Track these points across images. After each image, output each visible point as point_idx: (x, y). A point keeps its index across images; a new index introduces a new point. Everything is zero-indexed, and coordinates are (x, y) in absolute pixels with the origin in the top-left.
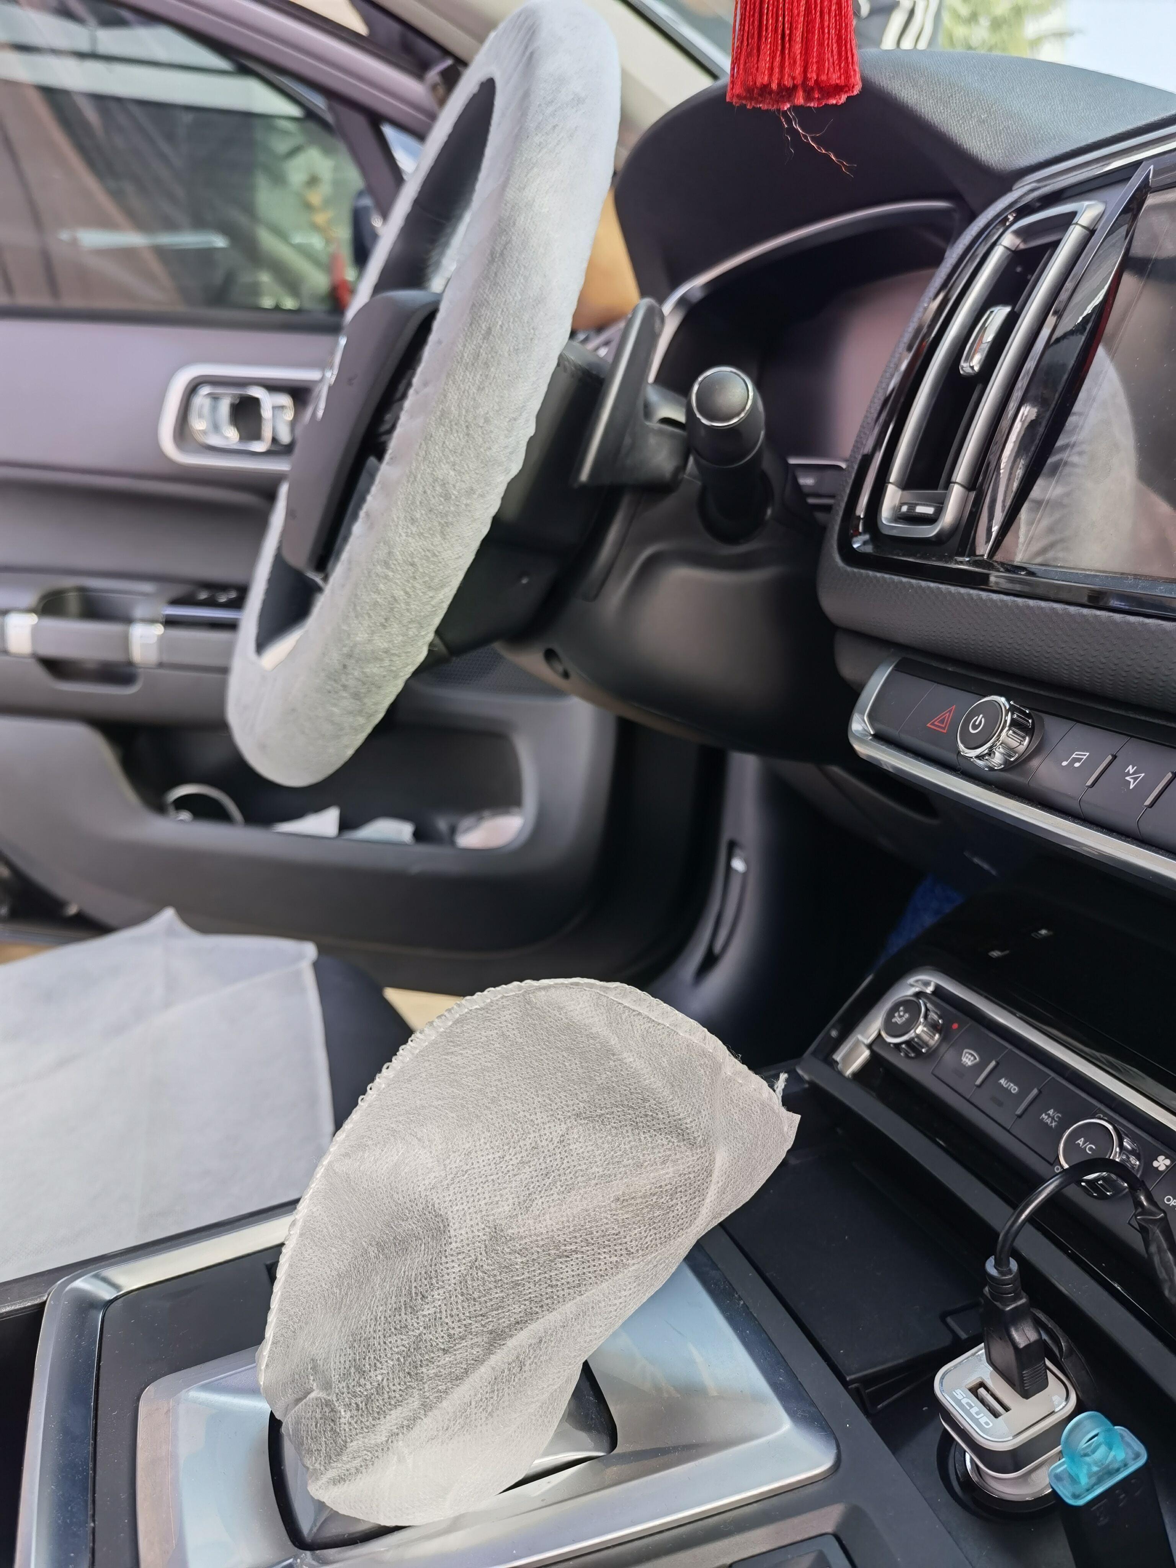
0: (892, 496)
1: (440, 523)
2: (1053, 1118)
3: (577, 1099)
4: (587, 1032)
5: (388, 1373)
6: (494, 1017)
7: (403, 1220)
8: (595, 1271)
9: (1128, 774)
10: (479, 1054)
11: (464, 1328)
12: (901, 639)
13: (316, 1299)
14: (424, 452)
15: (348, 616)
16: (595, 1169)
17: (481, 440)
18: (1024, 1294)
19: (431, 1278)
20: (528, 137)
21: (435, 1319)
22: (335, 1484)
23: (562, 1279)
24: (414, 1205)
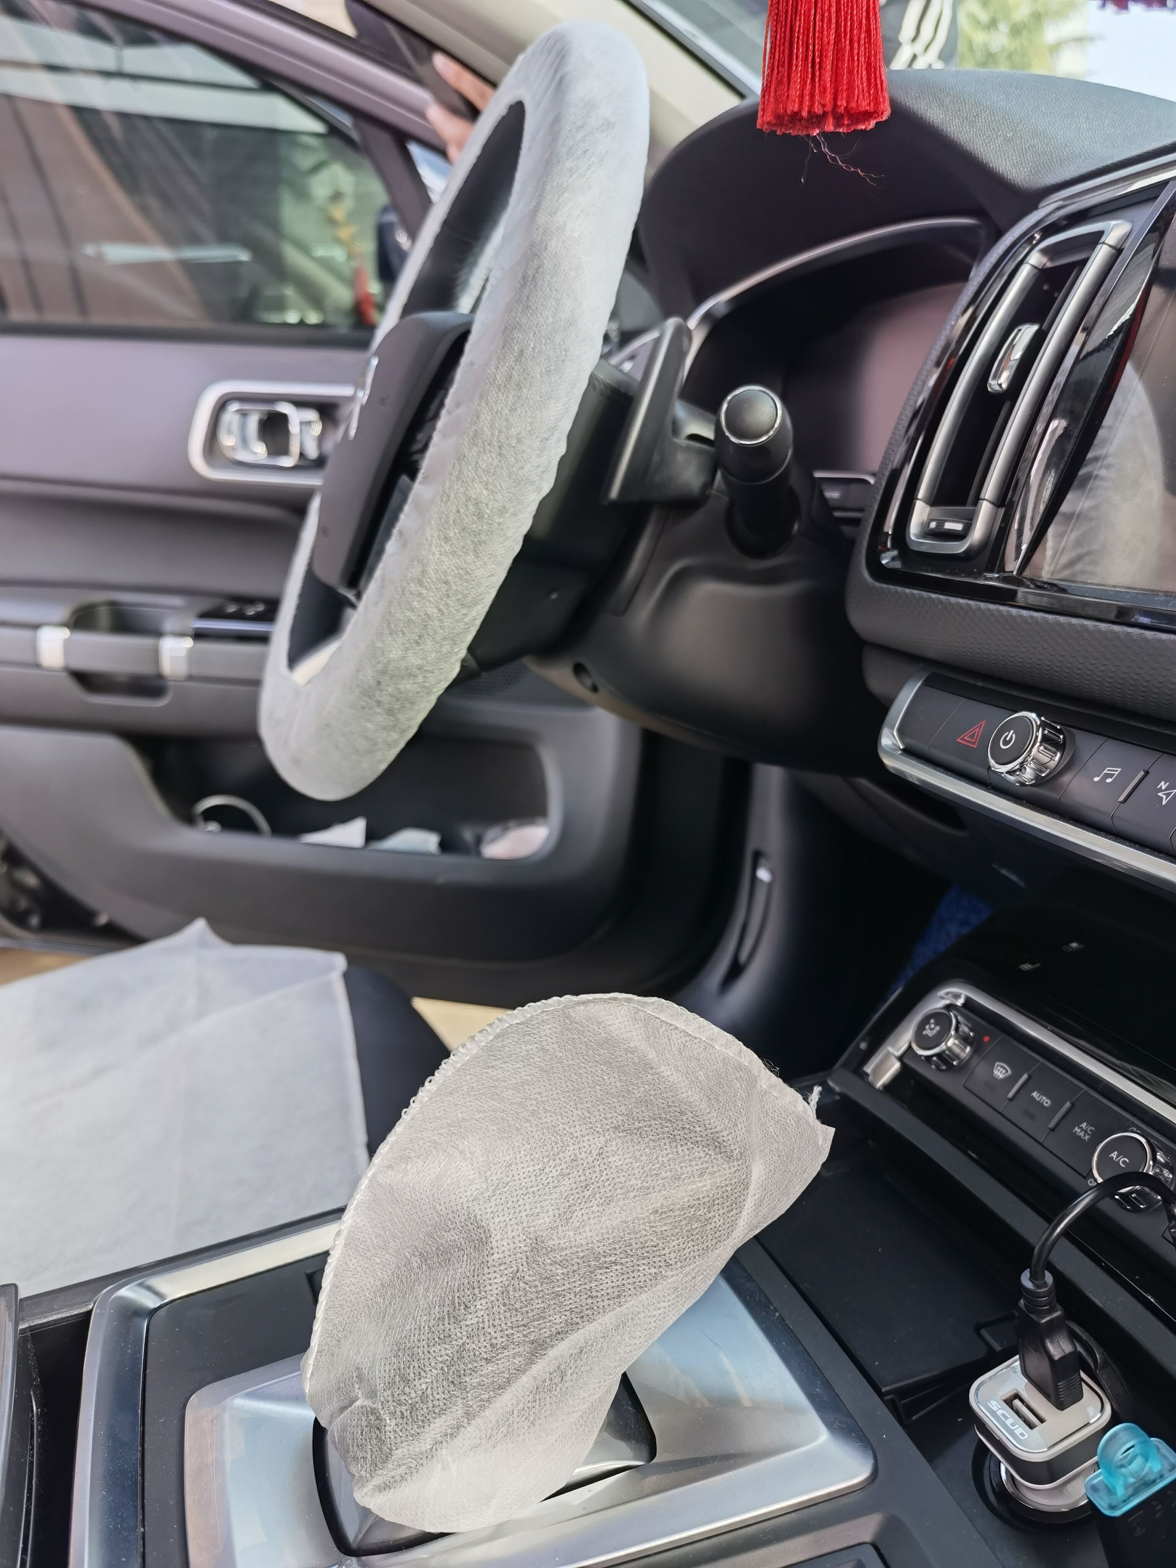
0: (921, 512)
1: (473, 542)
2: (1086, 1132)
3: (616, 1112)
4: (626, 1047)
5: (432, 1382)
6: (533, 1032)
7: (446, 1231)
8: (634, 1283)
9: (1161, 790)
10: (519, 1068)
11: (506, 1338)
12: (931, 654)
13: (360, 1308)
14: (457, 472)
15: (382, 634)
16: (634, 1182)
17: (513, 460)
18: (1059, 1307)
19: (474, 1289)
20: (559, 162)
21: (478, 1329)
22: (380, 1491)
23: (602, 1290)
24: (457, 1217)
